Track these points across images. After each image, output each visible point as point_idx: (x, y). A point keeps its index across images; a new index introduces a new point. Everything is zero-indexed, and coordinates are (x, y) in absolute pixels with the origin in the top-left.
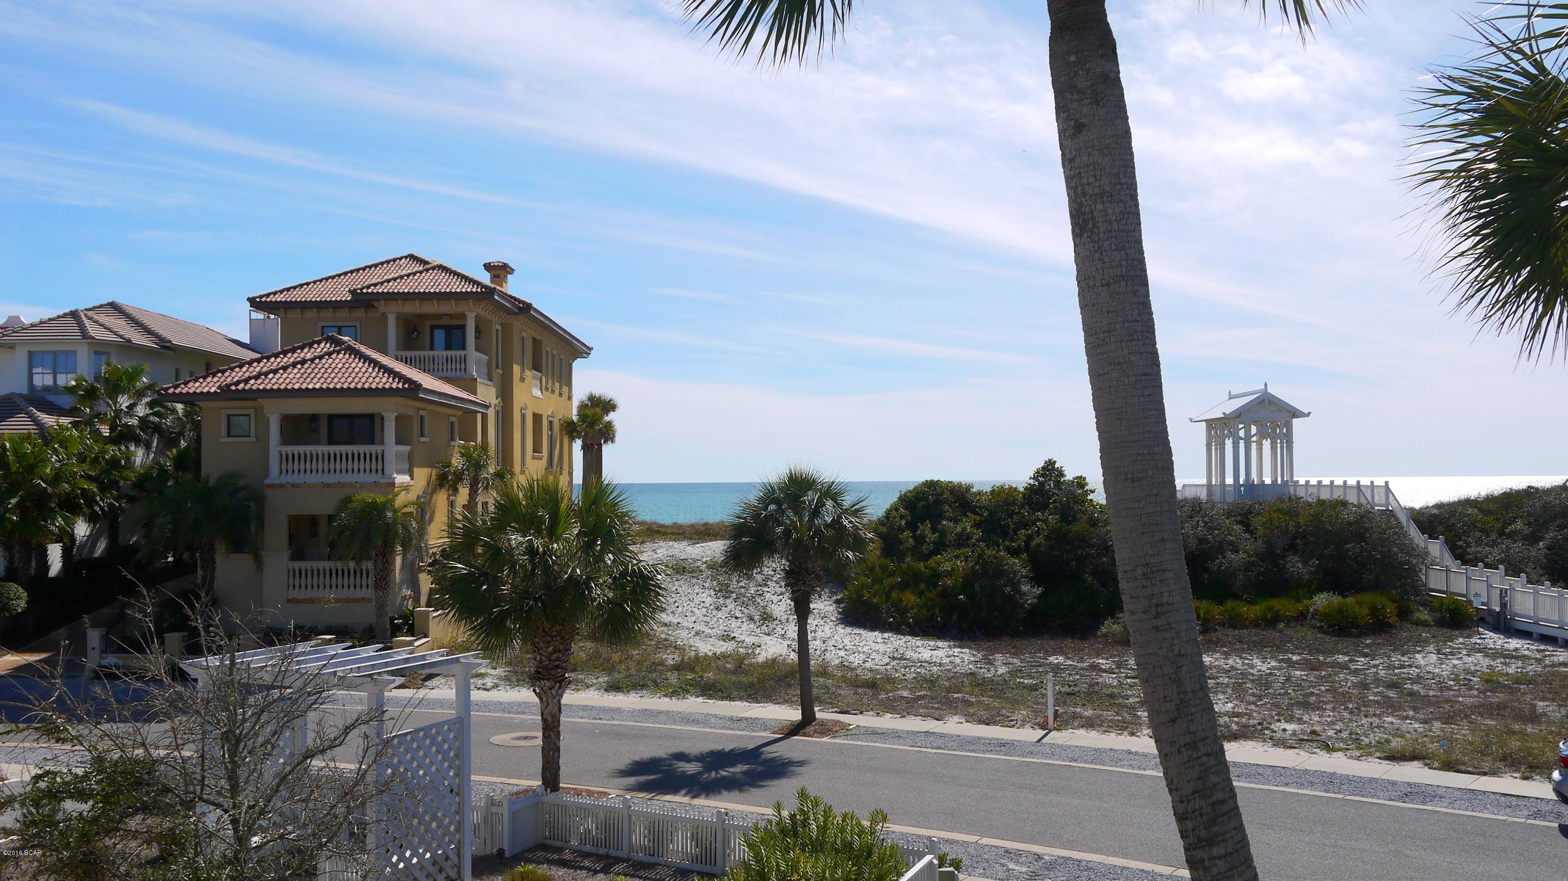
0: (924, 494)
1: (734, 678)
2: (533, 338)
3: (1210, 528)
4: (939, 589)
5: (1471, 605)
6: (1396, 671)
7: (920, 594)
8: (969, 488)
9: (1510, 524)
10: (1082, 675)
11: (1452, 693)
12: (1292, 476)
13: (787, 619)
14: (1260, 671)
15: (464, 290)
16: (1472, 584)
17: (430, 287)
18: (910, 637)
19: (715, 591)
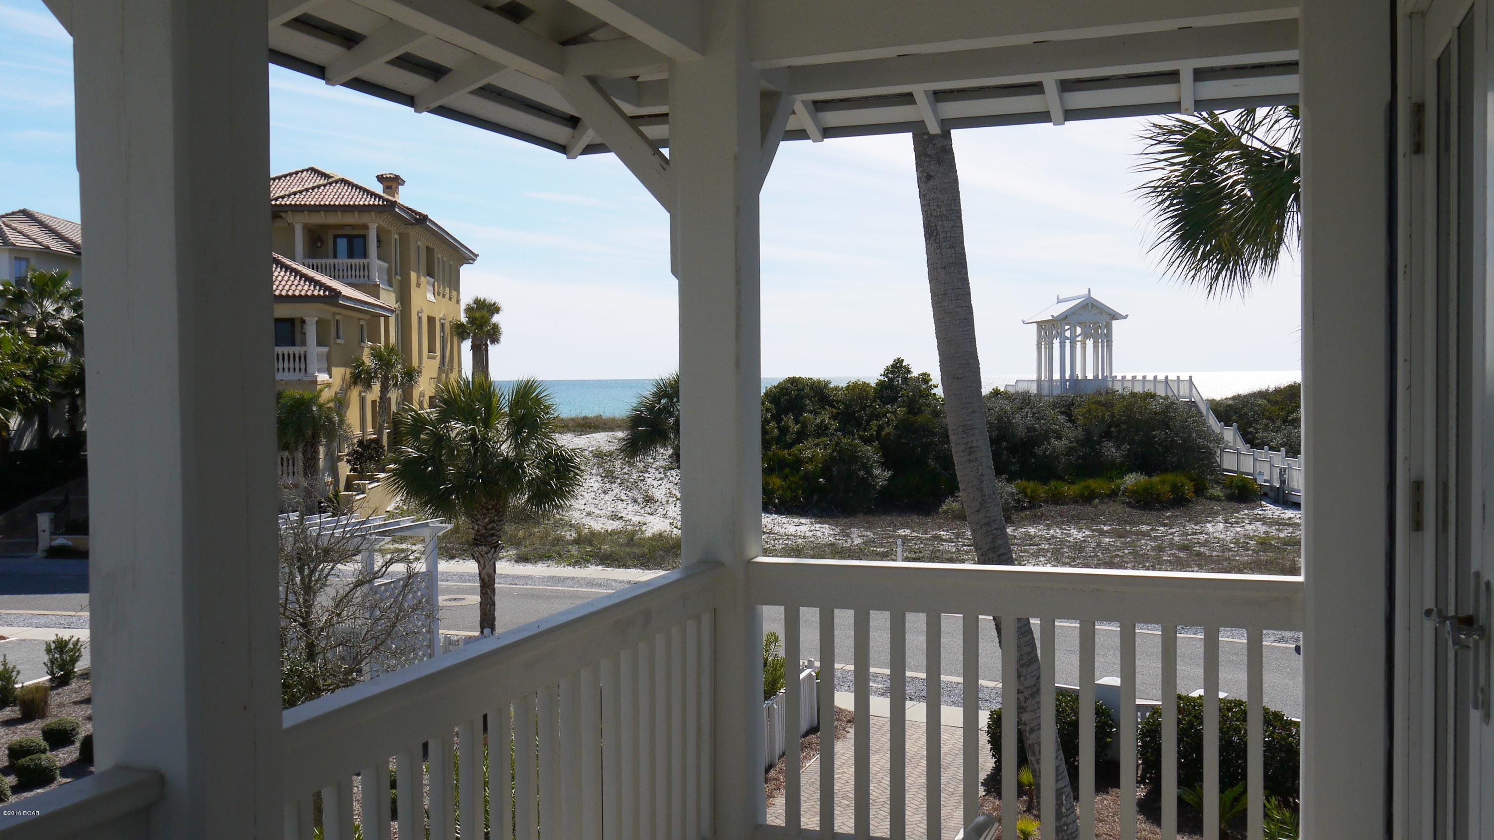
0: (787, 389)
1: (628, 549)
2: (427, 247)
3: (1038, 418)
4: (802, 473)
5: (1256, 482)
6: (1189, 537)
7: (785, 478)
8: (827, 383)
9: (1292, 413)
10: (925, 544)
11: (1230, 553)
12: (1111, 372)
13: (668, 502)
14: (1076, 538)
15: (366, 203)
16: (1258, 464)
17: (334, 200)
18: (776, 516)
19: (602, 477)
